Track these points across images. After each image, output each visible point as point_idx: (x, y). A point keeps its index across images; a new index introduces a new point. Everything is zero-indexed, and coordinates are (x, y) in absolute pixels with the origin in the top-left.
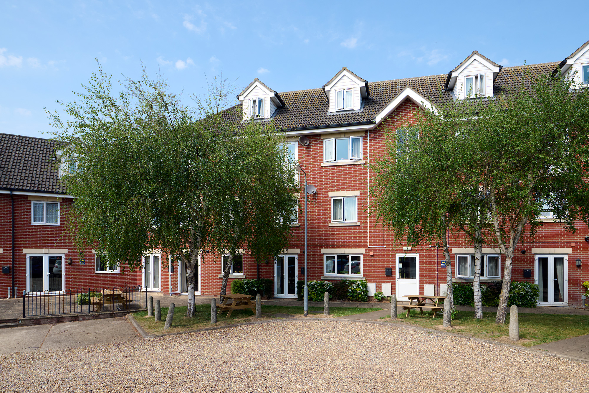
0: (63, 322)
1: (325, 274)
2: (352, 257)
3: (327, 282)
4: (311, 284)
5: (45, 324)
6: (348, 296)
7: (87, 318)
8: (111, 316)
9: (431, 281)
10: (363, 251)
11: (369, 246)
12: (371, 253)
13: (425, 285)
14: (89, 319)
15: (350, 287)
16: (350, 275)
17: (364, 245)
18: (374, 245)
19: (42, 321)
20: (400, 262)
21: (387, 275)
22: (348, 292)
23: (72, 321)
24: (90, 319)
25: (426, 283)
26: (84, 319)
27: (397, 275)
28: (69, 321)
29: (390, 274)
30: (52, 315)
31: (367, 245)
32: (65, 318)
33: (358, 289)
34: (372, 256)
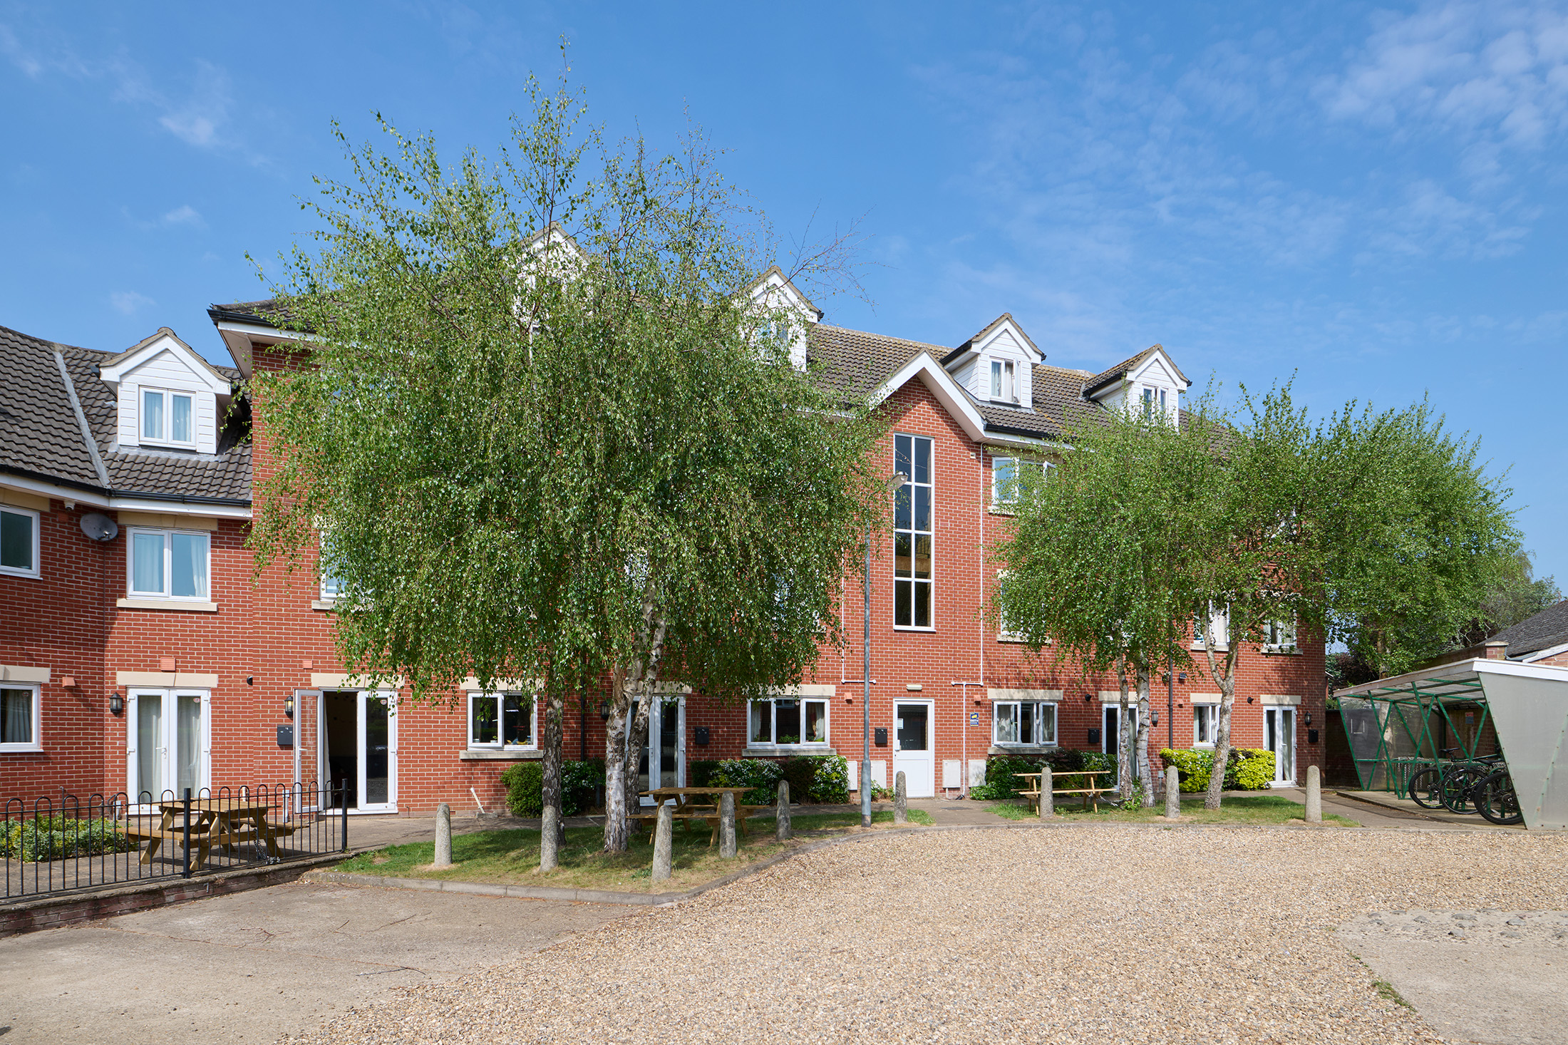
0: (113, 914)
1: (752, 745)
2: (807, 703)
3: (766, 762)
4: (734, 768)
5: (51, 927)
6: (813, 791)
7: (188, 894)
8: (260, 884)
9: (955, 755)
10: (831, 690)
11: (843, 681)
12: (849, 696)
13: (945, 762)
14: (194, 899)
15: (819, 771)
16: (804, 747)
17: (833, 678)
18: (853, 678)
19: (39, 918)
20: (899, 717)
21: (878, 745)
22: (814, 782)
23: (142, 909)
24: (199, 898)
25: (947, 757)
26: (181, 900)
27: (896, 743)
28: (134, 911)
29: (881, 739)
30: (52, 893)
31: (839, 678)
32: (117, 899)
33: (834, 775)
34: (849, 701)
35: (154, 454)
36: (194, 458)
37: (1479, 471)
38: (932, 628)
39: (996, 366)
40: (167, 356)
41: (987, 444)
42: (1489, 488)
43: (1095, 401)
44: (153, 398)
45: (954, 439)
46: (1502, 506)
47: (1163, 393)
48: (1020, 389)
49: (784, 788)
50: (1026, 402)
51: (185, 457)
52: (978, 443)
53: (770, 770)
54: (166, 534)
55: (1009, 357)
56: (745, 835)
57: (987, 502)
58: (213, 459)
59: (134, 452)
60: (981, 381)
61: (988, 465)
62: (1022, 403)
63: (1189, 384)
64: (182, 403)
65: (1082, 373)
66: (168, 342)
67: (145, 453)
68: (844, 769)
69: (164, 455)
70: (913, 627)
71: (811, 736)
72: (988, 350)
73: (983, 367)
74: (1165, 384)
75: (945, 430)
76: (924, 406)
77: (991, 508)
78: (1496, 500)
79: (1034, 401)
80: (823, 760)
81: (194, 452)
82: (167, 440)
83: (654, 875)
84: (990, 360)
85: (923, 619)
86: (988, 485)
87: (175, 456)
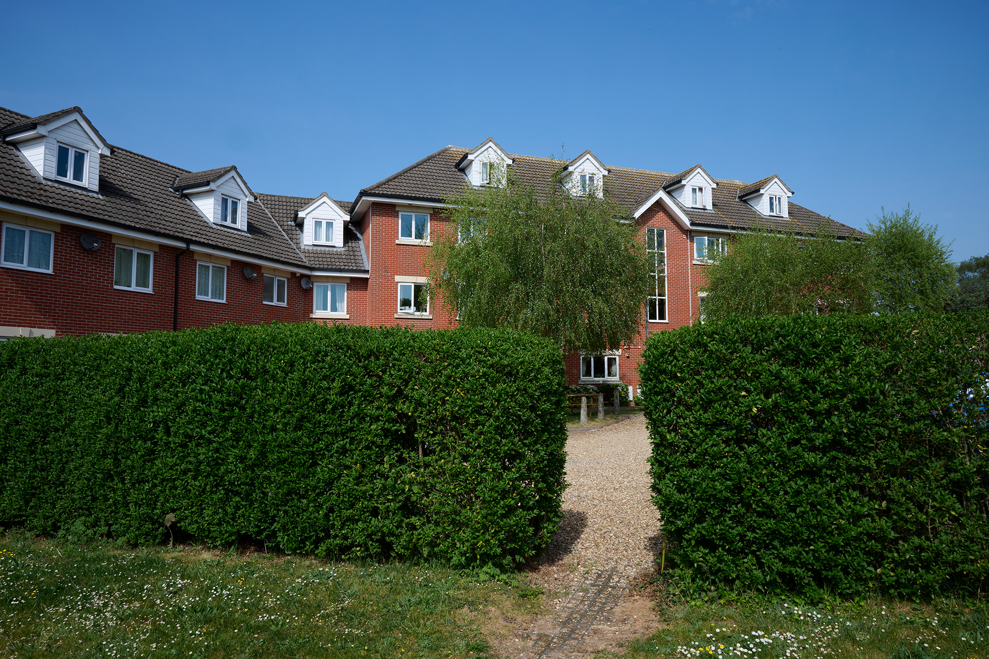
1: (583, 378)
2: (608, 358)
3: (591, 386)
10: (618, 352)
11: (625, 347)
12: (628, 354)
15: (616, 391)
16: (607, 379)
18: (629, 346)
33: (623, 393)
34: (628, 357)
35: (319, 248)
36: (335, 249)
37: (938, 242)
38: (666, 321)
39: (694, 190)
40: (325, 204)
41: (691, 231)
42: (944, 250)
43: (745, 201)
44: (318, 224)
45: (675, 229)
46: (948, 259)
47: (779, 198)
48: (706, 201)
49: (601, 399)
50: (709, 207)
51: (331, 249)
52: (687, 230)
53: (593, 390)
54: (329, 285)
55: (700, 186)
56: (606, 413)
57: (692, 258)
58: (344, 249)
59: (311, 248)
60: (686, 198)
61: (692, 241)
62: (707, 208)
63: (793, 193)
64: (330, 225)
65: (737, 182)
66: (325, 199)
67: (315, 248)
68: (627, 389)
69: (323, 249)
70: (657, 321)
71: (610, 374)
72: (690, 183)
73: (688, 190)
74: (780, 194)
75: (671, 225)
76: (661, 215)
77: (694, 262)
78: (944, 257)
79: (713, 205)
80: (617, 386)
81: (334, 247)
82: (323, 242)
83: (582, 423)
84: (691, 188)
85: (662, 317)
86: (692, 249)
87: (327, 249)
